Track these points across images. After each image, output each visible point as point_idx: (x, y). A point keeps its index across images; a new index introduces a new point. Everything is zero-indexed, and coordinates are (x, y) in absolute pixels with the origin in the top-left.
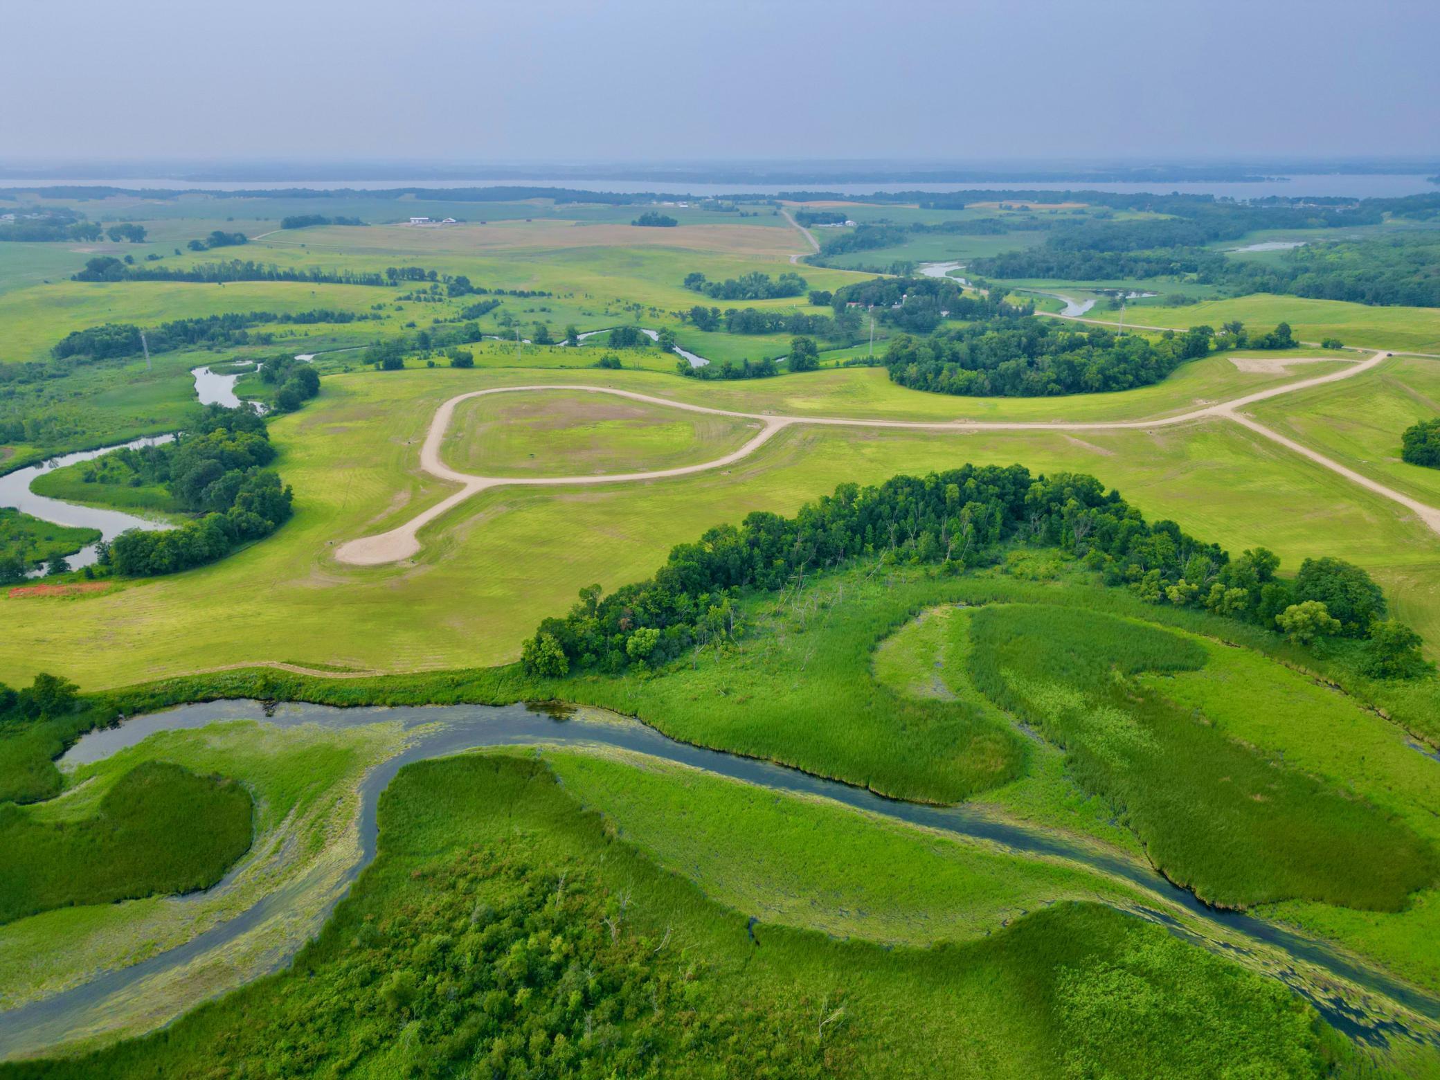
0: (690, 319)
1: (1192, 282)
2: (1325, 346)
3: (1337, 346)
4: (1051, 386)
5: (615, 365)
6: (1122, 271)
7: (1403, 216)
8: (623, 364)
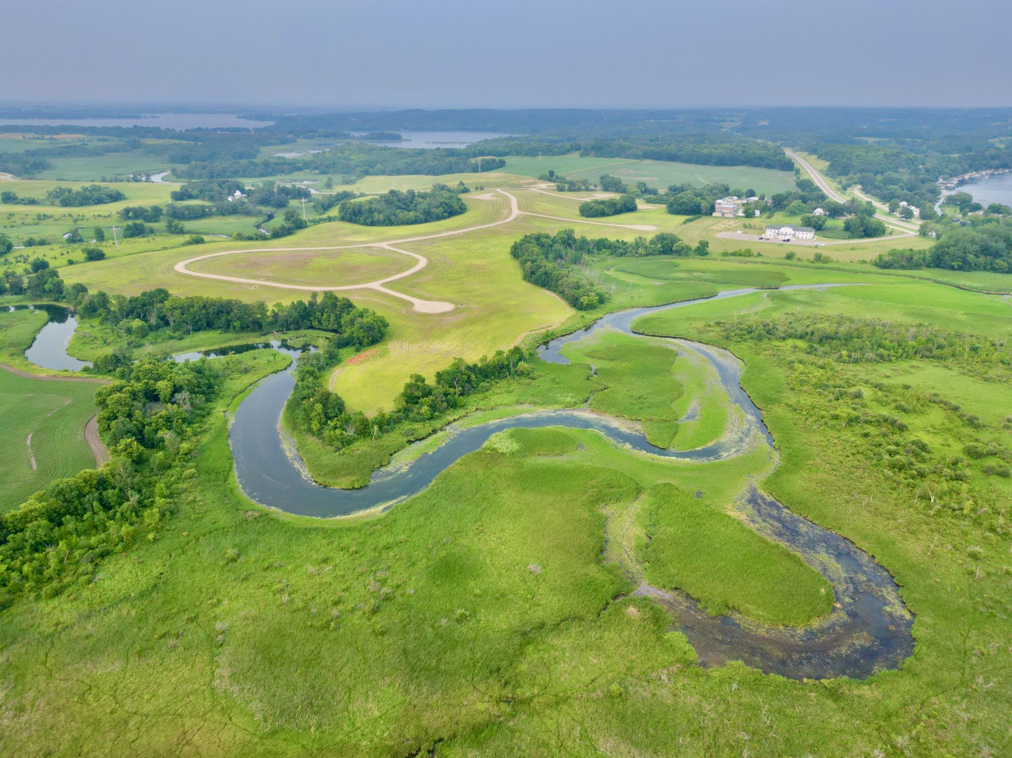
2: (477, 189)
3: (482, 189)
4: (445, 214)
5: (201, 241)
7: (301, 137)
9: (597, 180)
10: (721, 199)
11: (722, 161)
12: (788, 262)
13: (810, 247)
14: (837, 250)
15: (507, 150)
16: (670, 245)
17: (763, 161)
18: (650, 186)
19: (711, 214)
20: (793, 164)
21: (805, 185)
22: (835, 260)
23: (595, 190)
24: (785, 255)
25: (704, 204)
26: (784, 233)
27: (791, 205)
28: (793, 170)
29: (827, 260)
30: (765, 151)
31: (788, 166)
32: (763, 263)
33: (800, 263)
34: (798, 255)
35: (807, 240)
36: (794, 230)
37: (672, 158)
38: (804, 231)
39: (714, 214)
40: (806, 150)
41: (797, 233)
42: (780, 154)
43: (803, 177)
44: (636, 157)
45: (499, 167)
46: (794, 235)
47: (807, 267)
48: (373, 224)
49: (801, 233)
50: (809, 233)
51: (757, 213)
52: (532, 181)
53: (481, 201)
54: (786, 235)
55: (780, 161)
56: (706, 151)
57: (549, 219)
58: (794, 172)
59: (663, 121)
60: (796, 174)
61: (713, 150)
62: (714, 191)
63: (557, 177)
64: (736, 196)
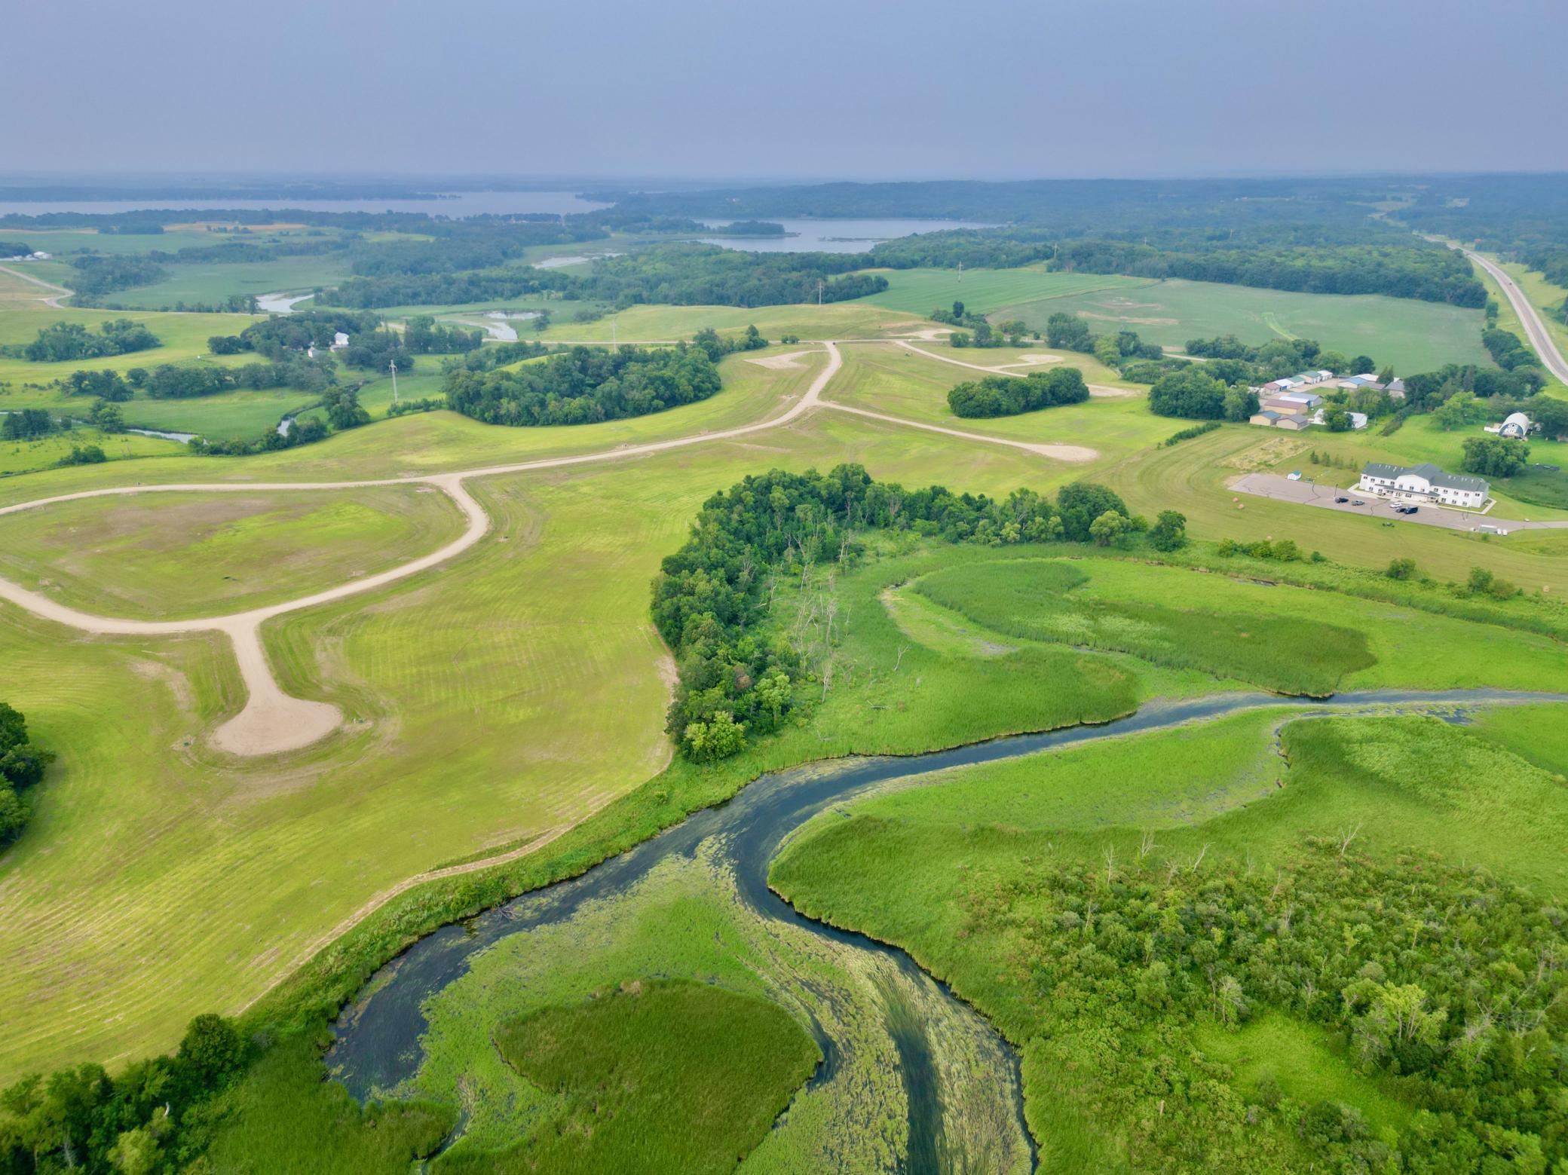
0: (73, 390)
1: (558, 299)
2: (784, 341)
3: (794, 341)
5: (96, 457)
6: (486, 292)
8: (107, 454)
9: (1043, 324)
10: (1288, 376)
11: (1332, 285)
12: (1393, 587)
13: (1468, 536)
14: (1543, 551)
15: (917, 258)
16: (1086, 517)
17: (1419, 285)
18: (1146, 341)
19: (1248, 419)
20: (1485, 294)
21: (1502, 345)
22: (1529, 592)
23: (1031, 346)
24: (1385, 565)
25: (1232, 395)
26: (1406, 487)
27: (1448, 403)
28: (1482, 306)
29: (1502, 593)
30: (1427, 266)
31: (1474, 297)
32: (1319, 586)
33: (1427, 595)
34: (1426, 566)
35: (1466, 511)
36: (1432, 482)
37: (1227, 276)
38: (1461, 486)
39: (1255, 420)
40: (1525, 261)
41: (1441, 490)
42: (1458, 271)
43: (1503, 325)
44: (1156, 273)
45: (873, 292)
46: (1433, 495)
47: (1443, 610)
48: (497, 420)
49: (1451, 491)
50: (1472, 494)
51: (1360, 420)
52: (910, 323)
53: (762, 370)
54: (1411, 492)
55: (1455, 287)
56: (1300, 263)
57: (870, 419)
58: (1483, 312)
59: (1264, 200)
60: (1487, 317)
61: (1315, 262)
62: (1276, 358)
63: (968, 316)
64: (1327, 369)
